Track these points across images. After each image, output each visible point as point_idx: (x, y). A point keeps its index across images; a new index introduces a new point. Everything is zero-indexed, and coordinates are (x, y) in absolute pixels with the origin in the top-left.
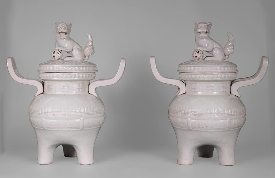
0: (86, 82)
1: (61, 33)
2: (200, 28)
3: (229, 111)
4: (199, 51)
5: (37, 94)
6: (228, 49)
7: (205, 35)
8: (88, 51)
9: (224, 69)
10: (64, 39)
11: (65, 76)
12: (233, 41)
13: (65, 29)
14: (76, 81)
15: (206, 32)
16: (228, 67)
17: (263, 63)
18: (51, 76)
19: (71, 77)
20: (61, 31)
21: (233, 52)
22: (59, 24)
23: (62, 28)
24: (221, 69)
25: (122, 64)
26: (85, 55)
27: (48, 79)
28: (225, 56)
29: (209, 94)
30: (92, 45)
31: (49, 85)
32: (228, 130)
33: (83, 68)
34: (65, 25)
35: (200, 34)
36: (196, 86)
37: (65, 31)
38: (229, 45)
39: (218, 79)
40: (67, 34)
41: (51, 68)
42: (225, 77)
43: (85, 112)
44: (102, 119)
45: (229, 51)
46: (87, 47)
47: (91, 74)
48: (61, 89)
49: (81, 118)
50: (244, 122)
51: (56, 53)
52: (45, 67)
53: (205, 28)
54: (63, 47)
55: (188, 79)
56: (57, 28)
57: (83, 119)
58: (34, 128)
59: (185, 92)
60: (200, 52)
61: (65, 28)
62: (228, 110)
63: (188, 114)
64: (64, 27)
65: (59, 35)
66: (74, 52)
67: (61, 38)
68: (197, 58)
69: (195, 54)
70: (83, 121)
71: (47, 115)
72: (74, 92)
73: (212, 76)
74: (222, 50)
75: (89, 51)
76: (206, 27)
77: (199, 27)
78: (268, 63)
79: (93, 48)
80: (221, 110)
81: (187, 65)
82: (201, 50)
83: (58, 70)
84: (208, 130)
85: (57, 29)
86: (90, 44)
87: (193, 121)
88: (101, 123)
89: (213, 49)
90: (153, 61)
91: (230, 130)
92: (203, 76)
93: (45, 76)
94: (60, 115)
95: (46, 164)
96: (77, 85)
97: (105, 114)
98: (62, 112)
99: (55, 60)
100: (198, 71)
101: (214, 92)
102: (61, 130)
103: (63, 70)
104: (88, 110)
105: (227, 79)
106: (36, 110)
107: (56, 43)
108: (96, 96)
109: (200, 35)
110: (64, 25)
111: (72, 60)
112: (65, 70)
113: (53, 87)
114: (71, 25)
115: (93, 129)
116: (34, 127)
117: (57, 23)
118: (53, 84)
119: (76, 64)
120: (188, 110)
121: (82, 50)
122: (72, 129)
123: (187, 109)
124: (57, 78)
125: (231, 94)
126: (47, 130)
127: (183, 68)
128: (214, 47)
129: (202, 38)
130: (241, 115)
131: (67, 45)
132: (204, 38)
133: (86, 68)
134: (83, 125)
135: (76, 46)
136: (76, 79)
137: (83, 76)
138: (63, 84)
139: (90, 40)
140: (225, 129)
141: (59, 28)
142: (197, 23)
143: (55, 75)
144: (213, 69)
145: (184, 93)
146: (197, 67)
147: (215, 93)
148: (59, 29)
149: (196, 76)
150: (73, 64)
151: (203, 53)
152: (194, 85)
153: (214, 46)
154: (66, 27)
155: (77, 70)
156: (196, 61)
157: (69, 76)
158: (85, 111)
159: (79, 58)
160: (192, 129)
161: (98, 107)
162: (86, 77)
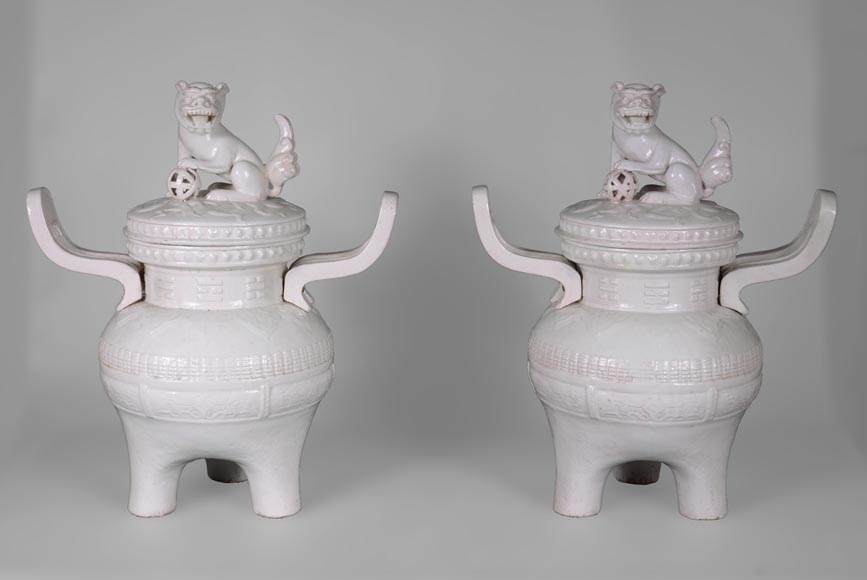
0: (274, 267)
1: (194, 118)
2: (627, 106)
3: (715, 365)
4: (624, 174)
5: (124, 303)
6: (713, 167)
7: (645, 126)
8: (278, 170)
9: (702, 236)
10: (206, 133)
11: (211, 255)
12: (730, 145)
13: (207, 104)
14: (243, 268)
15: (648, 117)
16: (713, 229)
17: (821, 213)
18: (165, 254)
19: (229, 259)
20: (194, 112)
21: (728, 177)
22: (189, 87)
23: (196, 101)
24: (691, 237)
25: (387, 213)
26: (272, 182)
27: (157, 262)
28: (704, 187)
29: (653, 310)
30: (292, 152)
31: (160, 280)
32: (708, 422)
33: (265, 232)
34: (208, 91)
35: (629, 121)
36: (614, 284)
37: (209, 111)
38: (717, 155)
39: (681, 266)
40: (214, 121)
41: (166, 229)
42: (703, 260)
43: (273, 367)
44: (324, 379)
45: (716, 172)
46: (276, 156)
47: (290, 245)
48: (199, 293)
49: (262, 387)
50: (756, 392)
51: (179, 181)
52: (148, 226)
53: (644, 105)
54: (203, 160)
55: (590, 263)
56: (183, 101)
57: (267, 389)
58: (116, 408)
59: (579, 298)
60: (628, 179)
61: (209, 101)
62: (711, 364)
63: (588, 372)
64: (204, 97)
65: (189, 124)
66: (237, 173)
67: (195, 131)
68: (619, 196)
69: (613, 184)
70: (267, 393)
71: (156, 377)
72: (238, 304)
73: (663, 259)
74: (696, 169)
75: (282, 170)
76: (646, 101)
77: (625, 101)
78: (834, 212)
79: (294, 163)
80: (689, 365)
81: (588, 222)
82: (630, 172)
83: (189, 239)
84: (651, 423)
85: (182, 103)
86: (287, 148)
87: (603, 393)
88: (322, 391)
89: (667, 168)
90: (481, 204)
91: (715, 419)
92: (636, 256)
93: (148, 252)
94: (198, 378)
95: (157, 514)
96: (248, 279)
97: (333, 361)
98: (204, 370)
99: (178, 200)
100: (619, 242)
101: (668, 303)
102: (202, 421)
103: (203, 240)
104: (282, 359)
105: (709, 265)
106: (121, 358)
107: (180, 143)
108: (306, 307)
109: (628, 125)
110: (204, 92)
111: (230, 200)
112: (209, 238)
113: (172, 286)
114: (225, 88)
115: (297, 412)
116: (118, 406)
117: (182, 84)
118: (173, 279)
119: (243, 217)
120: (589, 360)
121: (259, 166)
122: (235, 417)
123: (587, 356)
124: (185, 260)
125: (719, 303)
126: (157, 420)
127: (576, 228)
128: (671, 162)
129: (632, 133)
130: (750, 372)
131: (214, 151)
132: (640, 135)
133: (275, 230)
134: (267, 405)
135: (242, 155)
136: (244, 263)
137: (265, 255)
138: (204, 278)
139: (286, 134)
140: (701, 419)
141: (188, 100)
142: (620, 86)
143: (178, 252)
144: (666, 238)
145: (577, 302)
146: (620, 231)
147: (673, 308)
148: (189, 105)
149: (615, 257)
150: (233, 219)
151: (635, 182)
152: (606, 280)
153: (669, 158)
154: (211, 98)
155: (248, 237)
156: (615, 208)
157: (224, 255)
158: (273, 363)
159: (253, 194)
160: (599, 418)
161: (314, 346)
162: (273, 257)
